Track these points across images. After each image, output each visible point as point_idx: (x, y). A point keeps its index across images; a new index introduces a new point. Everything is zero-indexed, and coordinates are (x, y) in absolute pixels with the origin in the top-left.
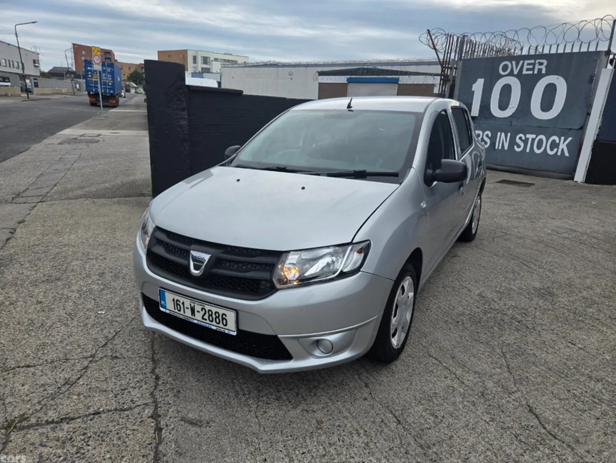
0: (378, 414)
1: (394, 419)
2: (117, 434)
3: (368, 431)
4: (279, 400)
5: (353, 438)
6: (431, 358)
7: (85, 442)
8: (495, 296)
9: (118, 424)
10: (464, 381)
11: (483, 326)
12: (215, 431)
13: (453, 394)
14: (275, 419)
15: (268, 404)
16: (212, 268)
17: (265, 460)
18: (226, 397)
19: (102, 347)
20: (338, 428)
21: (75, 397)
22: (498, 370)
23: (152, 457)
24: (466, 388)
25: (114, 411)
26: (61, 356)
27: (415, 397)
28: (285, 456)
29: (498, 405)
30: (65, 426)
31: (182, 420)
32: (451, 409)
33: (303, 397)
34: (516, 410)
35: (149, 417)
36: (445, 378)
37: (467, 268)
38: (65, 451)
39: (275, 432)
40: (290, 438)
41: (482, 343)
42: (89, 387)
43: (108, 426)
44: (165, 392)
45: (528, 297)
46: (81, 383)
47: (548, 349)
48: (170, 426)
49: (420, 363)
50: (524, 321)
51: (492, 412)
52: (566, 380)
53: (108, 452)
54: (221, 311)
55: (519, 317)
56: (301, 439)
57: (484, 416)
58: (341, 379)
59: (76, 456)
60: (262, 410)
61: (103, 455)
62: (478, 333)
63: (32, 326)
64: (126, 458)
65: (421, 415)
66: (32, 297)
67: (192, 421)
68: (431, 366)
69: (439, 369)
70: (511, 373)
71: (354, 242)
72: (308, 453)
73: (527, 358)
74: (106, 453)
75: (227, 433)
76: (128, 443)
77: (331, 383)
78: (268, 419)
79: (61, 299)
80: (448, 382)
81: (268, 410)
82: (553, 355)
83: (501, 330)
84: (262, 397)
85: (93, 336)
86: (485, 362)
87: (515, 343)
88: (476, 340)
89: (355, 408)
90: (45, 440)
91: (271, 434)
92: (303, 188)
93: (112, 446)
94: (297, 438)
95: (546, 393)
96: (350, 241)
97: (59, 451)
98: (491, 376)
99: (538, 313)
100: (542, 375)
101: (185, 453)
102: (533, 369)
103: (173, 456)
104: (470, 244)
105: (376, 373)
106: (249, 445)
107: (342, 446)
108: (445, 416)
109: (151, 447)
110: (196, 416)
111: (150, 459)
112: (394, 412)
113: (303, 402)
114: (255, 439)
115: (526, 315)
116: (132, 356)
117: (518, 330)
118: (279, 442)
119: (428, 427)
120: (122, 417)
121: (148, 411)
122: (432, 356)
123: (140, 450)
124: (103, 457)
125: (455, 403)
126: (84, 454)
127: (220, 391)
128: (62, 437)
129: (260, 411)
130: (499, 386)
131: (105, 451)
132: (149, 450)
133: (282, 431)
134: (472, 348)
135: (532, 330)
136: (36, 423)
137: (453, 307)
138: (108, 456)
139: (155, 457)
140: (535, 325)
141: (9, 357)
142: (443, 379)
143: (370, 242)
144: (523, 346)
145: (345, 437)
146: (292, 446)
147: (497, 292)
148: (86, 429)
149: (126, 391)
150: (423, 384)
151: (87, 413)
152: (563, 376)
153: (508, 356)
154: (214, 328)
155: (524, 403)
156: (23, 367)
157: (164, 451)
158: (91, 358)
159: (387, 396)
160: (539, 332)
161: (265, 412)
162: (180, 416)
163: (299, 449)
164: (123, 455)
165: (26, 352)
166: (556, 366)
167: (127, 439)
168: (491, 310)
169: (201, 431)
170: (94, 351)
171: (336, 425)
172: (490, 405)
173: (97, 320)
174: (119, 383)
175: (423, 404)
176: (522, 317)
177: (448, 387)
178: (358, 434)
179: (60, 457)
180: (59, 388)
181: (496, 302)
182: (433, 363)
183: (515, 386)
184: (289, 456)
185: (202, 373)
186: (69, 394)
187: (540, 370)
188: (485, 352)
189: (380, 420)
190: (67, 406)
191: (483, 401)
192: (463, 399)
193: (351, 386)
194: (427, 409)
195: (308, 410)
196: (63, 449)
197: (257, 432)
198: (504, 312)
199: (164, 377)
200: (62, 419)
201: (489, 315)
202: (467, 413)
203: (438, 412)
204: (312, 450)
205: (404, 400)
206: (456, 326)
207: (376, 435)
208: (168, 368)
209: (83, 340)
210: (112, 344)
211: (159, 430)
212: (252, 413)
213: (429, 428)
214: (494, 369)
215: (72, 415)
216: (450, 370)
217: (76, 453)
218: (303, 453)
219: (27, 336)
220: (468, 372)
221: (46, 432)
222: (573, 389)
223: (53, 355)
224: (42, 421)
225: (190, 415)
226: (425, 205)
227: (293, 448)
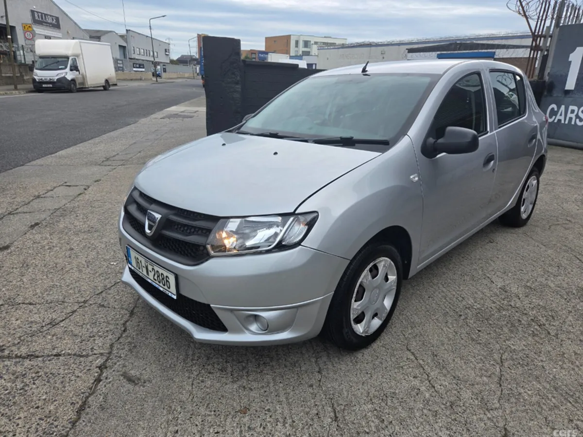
0: (316, 405)
1: (332, 414)
2: (63, 378)
3: (296, 422)
4: (222, 371)
5: (277, 427)
6: (408, 353)
7: (33, 380)
8: (521, 292)
9: (69, 369)
10: (436, 385)
11: (490, 324)
12: (146, 392)
13: (415, 397)
14: (208, 390)
15: (210, 373)
16: (161, 230)
17: (177, 432)
18: (175, 359)
19: (97, 294)
20: (266, 412)
21: (49, 337)
22: (485, 378)
23: (78, 406)
24: (434, 394)
25: (72, 356)
26: (61, 298)
27: (369, 393)
28: (198, 431)
29: (466, 421)
30: (27, 363)
31: (122, 375)
32: (404, 414)
33: (247, 372)
34: (486, 432)
35: (97, 367)
36: (414, 377)
37: (500, 256)
38: (13, 385)
39: (201, 405)
40: (213, 413)
41: (480, 344)
42: (66, 329)
43: (60, 368)
44: (123, 345)
45: (566, 297)
46: (62, 325)
47: (564, 362)
48: (110, 378)
49: (393, 355)
50: (547, 326)
51: (454, 428)
52: (573, 405)
53: (46, 393)
54: (166, 273)
55: (543, 320)
56: (222, 417)
57: (441, 431)
58: (296, 359)
59: (19, 392)
60: (201, 379)
61: (41, 395)
62: (479, 331)
63: (54, 270)
64: (57, 402)
65: (366, 415)
66: (68, 244)
67: (132, 378)
68: (404, 361)
69: (411, 366)
70: (501, 385)
71: (297, 212)
72: (222, 433)
73: (531, 370)
74: (44, 393)
75: (156, 395)
76: (66, 389)
77: (284, 362)
78: (202, 389)
79: (89, 248)
80: (416, 383)
81: (207, 379)
82: (569, 372)
83: (512, 332)
84: (209, 365)
85: (95, 284)
86: (473, 366)
87: (523, 350)
88: (473, 340)
89: (295, 393)
90: (4, 372)
91: (197, 405)
92: (276, 153)
93: (52, 388)
94: (219, 415)
95: (536, 417)
96: (292, 211)
97: (9, 385)
98: (473, 385)
99: (570, 318)
100: (542, 394)
101: (108, 408)
102: (533, 385)
103: (96, 409)
104: (517, 229)
105: (336, 359)
106: (170, 413)
107: (261, 433)
108: (393, 422)
109: (83, 397)
110: (138, 373)
111: (75, 407)
112: (335, 406)
113: (245, 377)
114: (179, 407)
115: (553, 318)
116: (116, 307)
117: (534, 335)
118: (199, 415)
119: (367, 431)
120: (75, 362)
121: (100, 361)
122: (410, 350)
123: (73, 397)
124: (40, 397)
125: (412, 408)
126: (26, 391)
127: (172, 352)
128: (19, 372)
129: (199, 379)
130: (477, 399)
131: (44, 392)
132: (79, 399)
133: (208, 404)
134: (463, 348)
135: (553, 338)
136: (8, 355)
137: (463, 298)
138: (44, 397)
139: (81, 406)
140: (559, 332)
141: (21, 294)
142: (412, 378)
143: (318, 215)
144: (532, 355)
145: (268, 424)
146: (211, 422)
147: (526, 287)
148: (41, 368)
149: (92, 339)
150: (385, 380)
151: (50, 353)
152: (571, 400)
153: (506, 364)
154: (162, 289)
155: (501, 424)
156: (27, 304)
157: (91, 403)
158: (83, 304)
159: (337, 387)
160: (562, 341)
161: (202, 381)
162: (124, 371)
163: (216, 426)
164: (56, 399)
165: (36, 291)
166: (566, 386)
167: (68, 384)
168: (510, 307)
169: (133, 390)
170: (88, 298)
171: (266, 409)
172: (455, 420)
173: (106, 270)
174: (91, 330)
175: (372, 403)
176: (547, 320)
177: (413, 388)
178: (284, 423)
179: (7, 390)
180: (43, 326)
181: (519, 299)
182: (407, 359)
183: (499, 402)
184: (201, 432)
185: (166, 332)
186: (47, 334)
187: (541, 388)
188: (479, 355)
189: (316, 412)
190: (38, 345)
191: (448, 413)
192: (425, 406)
193: (303, 369)
194: (376, 410)
195: (246, 387)
196: (13, 383)
197: (185, 399)
198: (525, 312)
199: (131, 331)
200: (28, 356)
201: (504, 313)
202: (422, 423)
203: (387, 416)
204: (227, 431)
205: (353, 395)
206: (456, 320)
207: (303, 428)
208: (139, 322)
209: (86, 286)
210: (106, 293)
211: (98, 380)
212: (190, 380)
213: (368, 433)
214: (481, 377)
215: (37, 353)
216: (424, 369)
217: (20, 390)
218: (217, 433)
219: (45, 277)
220: (445, 376)
221: (9, 365)
222: (578, 420)
223: (55, 296)
224: (12, 354)
225: (132, 372)
226: (417, 179)
227: (210, 425)
